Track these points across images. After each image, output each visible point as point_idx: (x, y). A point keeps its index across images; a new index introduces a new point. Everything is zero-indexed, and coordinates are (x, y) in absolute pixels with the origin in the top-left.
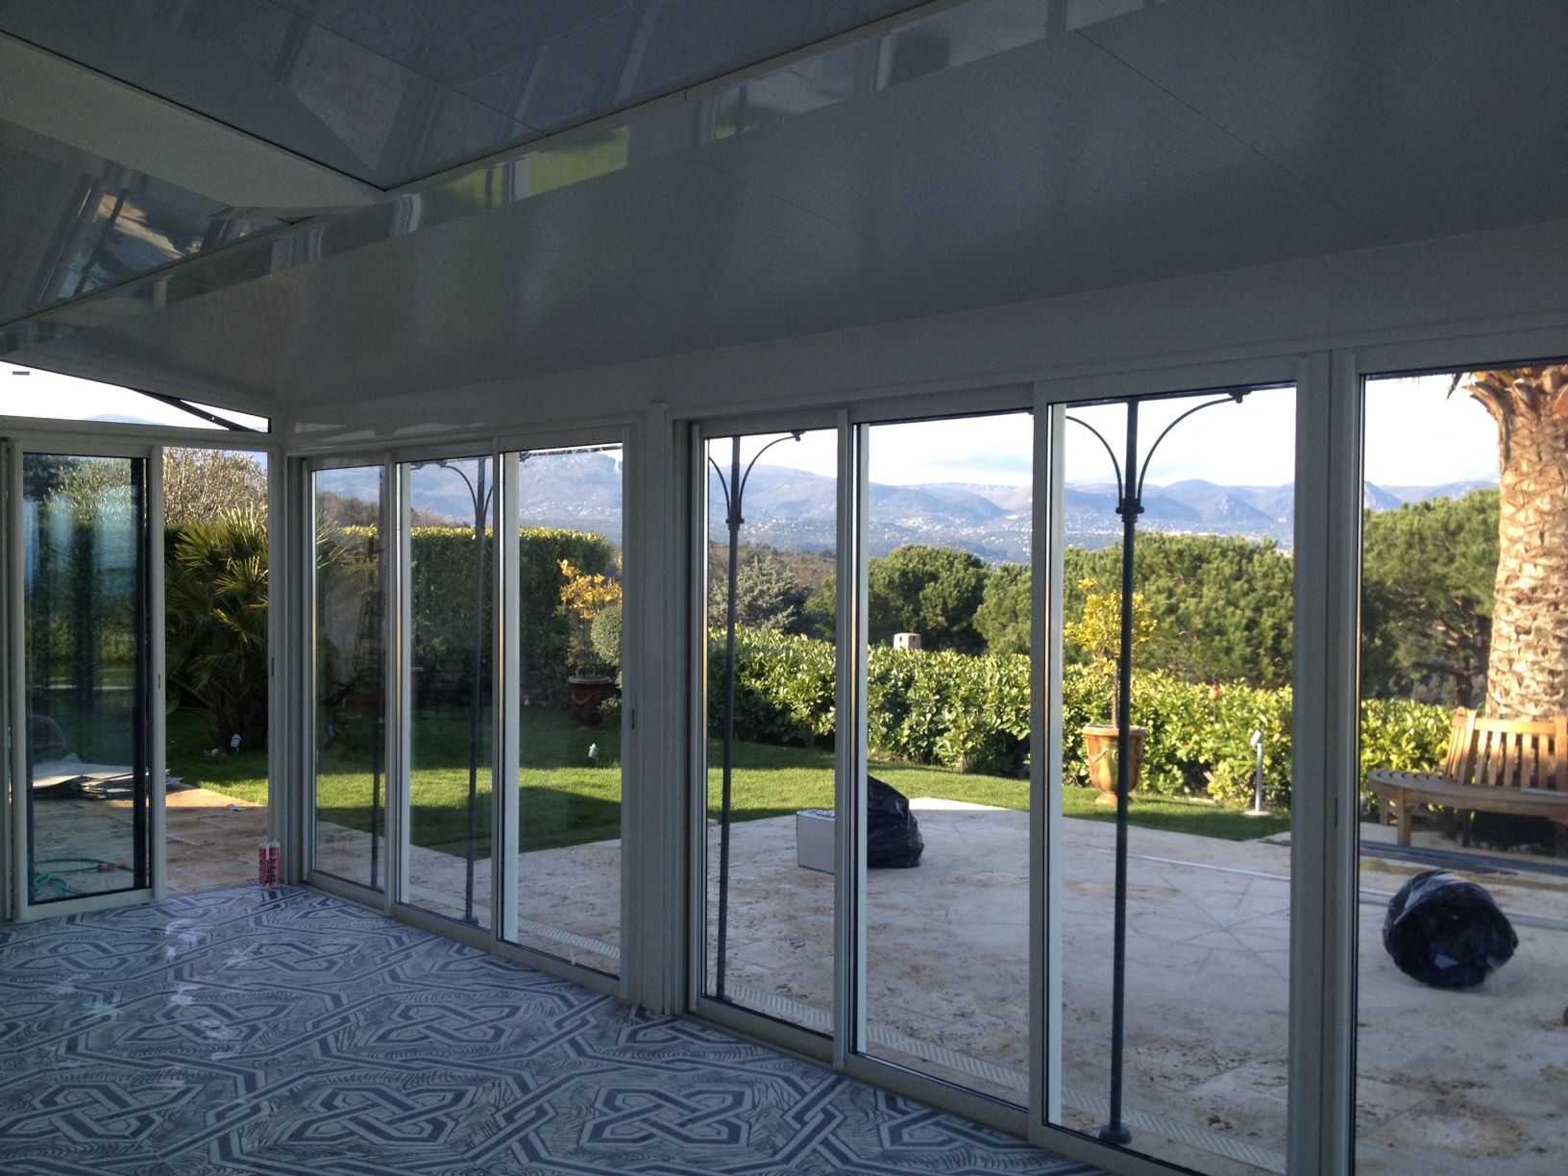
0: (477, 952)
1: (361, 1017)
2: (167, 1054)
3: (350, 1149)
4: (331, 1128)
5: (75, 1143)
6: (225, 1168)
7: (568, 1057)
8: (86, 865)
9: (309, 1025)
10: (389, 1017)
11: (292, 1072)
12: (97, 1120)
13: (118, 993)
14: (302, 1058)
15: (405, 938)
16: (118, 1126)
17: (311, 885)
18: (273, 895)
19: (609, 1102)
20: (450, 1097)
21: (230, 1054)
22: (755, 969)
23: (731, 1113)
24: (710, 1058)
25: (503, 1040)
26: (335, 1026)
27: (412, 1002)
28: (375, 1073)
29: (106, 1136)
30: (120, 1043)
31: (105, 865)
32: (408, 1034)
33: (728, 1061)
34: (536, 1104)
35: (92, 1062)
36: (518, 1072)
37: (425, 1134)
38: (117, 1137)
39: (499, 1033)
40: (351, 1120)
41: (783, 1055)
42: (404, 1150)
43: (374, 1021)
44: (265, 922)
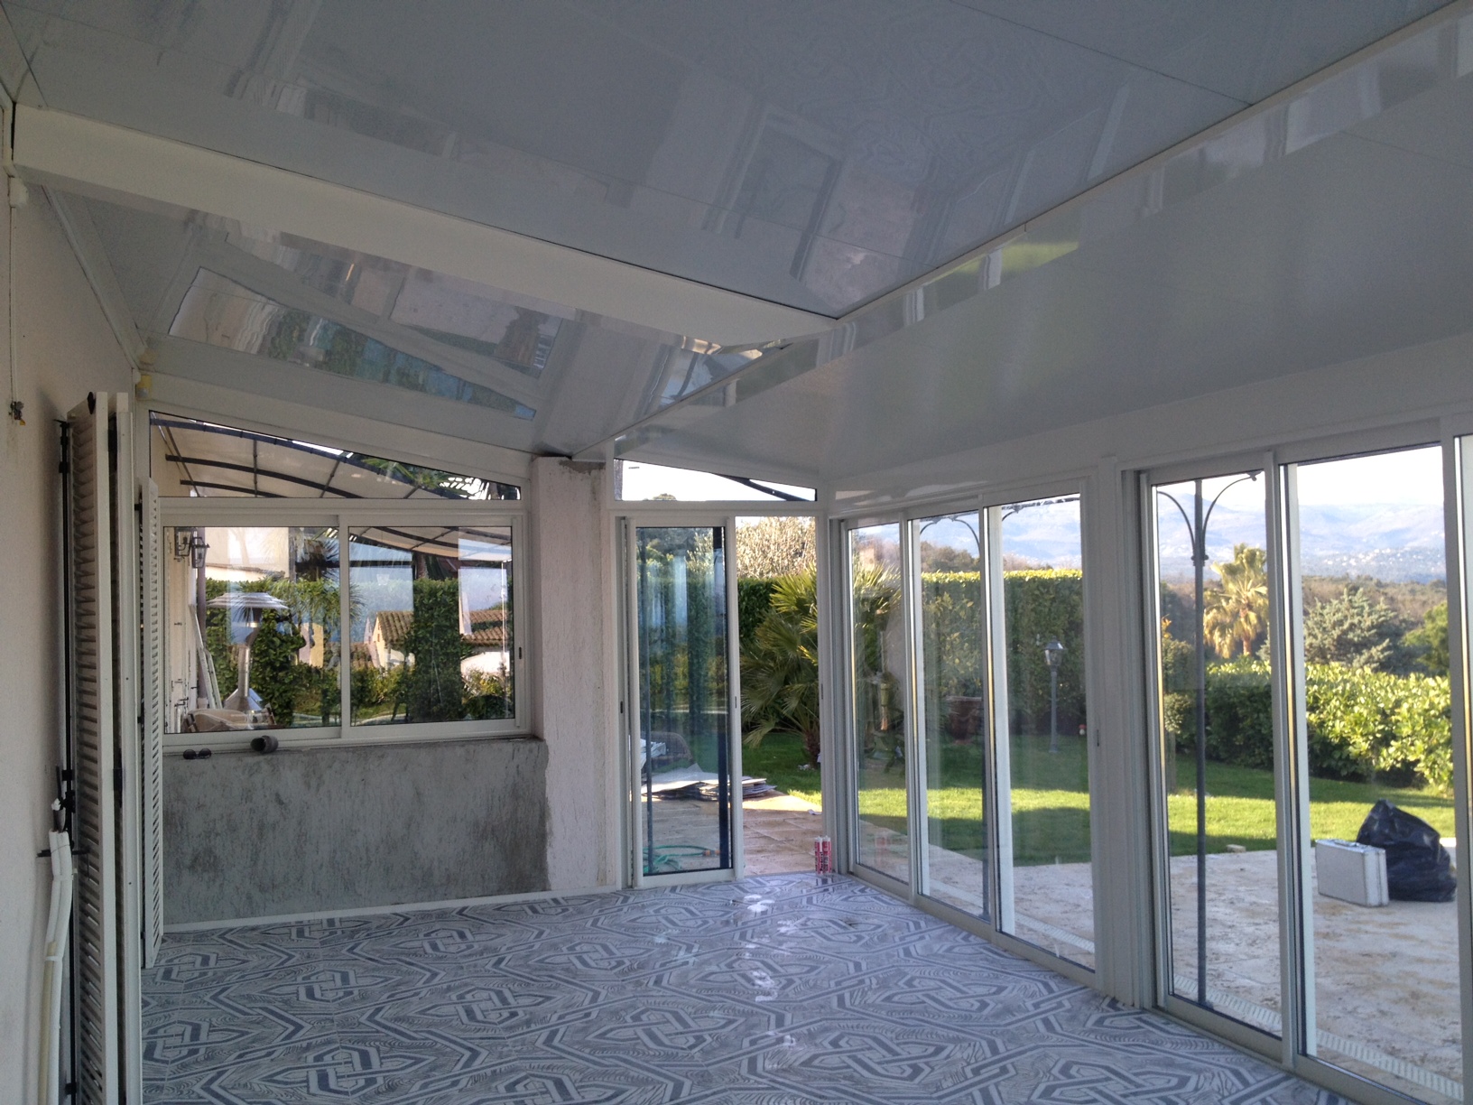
0: (979, 940)
1: (874, 981)
2: (724, 993)
3: (845, 1078)
4: (834, 1061)
5: (649, 1049)
6: (749, 1080)
7: (1038, 1031)
8: (694, 851)
9: (832, 983)
10: (896, 984)
11: (813, 1017)
12: (666, 1035)
13: (697, 946)
14: (822, 1007)
15: (923, 924)
16: (681, 1041)
17: (857, 876)
18: (825, 881)
19: (1065, 1070)
20: (931, 1050)
21: (769, 998)
22: (1246, 982)
23: (1174, 1092)
24: (1168, 1047)
25: (986, 1012)
26: (853, 986)
27: (918, 974)
28: (876, 1024)
29: (672, 1047)
30: (692, 982)
31: (708, 852)
32: (908, 998)
33: (1183, 1051)
34: (1001, 1064)
35: (669, 993)
36: (993, 1038)
37: (905, 1075)
38: (677, 1048)
39: (984, 1005)
40: (849, 1057)
41: (1236, 1051)
42: (885, 1084)
43: (883, 984)
44: (815, 902)
